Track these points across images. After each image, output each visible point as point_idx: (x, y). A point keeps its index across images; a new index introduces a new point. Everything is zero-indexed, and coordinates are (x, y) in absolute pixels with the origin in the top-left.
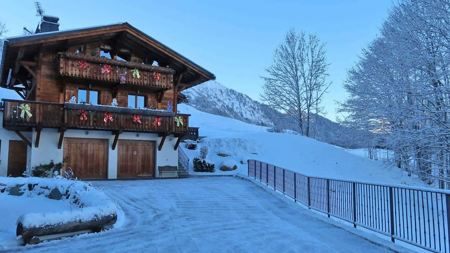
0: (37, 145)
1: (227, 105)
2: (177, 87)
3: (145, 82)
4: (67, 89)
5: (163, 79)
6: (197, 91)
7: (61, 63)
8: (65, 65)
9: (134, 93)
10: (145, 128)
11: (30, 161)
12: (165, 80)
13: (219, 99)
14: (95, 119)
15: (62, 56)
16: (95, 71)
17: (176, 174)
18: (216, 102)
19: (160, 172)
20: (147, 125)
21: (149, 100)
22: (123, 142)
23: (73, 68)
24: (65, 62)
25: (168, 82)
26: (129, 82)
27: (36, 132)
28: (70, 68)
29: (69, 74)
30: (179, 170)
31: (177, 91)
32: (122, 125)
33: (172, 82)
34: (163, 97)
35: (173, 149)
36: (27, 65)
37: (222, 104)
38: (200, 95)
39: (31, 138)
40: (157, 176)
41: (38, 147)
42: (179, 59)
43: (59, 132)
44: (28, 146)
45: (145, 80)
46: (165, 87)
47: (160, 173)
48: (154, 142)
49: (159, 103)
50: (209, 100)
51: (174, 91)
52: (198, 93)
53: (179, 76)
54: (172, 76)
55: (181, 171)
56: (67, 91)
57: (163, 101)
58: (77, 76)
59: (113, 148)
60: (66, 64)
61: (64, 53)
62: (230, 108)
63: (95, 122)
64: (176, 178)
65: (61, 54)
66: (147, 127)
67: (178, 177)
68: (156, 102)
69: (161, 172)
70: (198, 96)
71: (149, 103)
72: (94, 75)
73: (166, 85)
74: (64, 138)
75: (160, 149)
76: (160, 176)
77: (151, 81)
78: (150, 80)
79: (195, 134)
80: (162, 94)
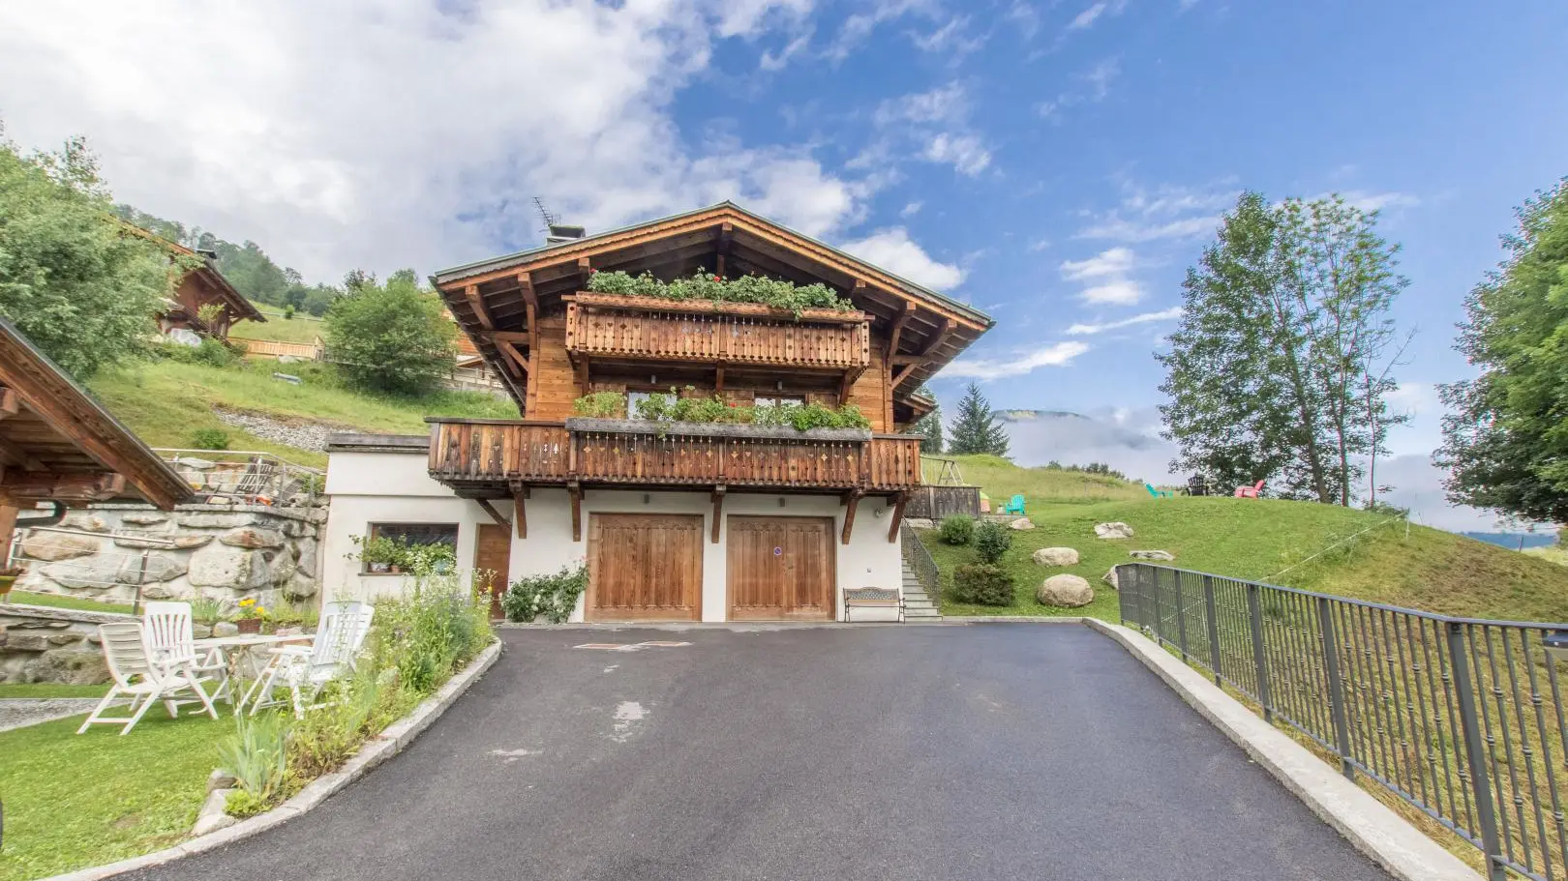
0: (523, 534)
2: (891, 365)
3: (790, 355)
5: (839, 343)
7: (568, 320)
8: (577, 327)
9: (770, 391)
10: (788, 479)
12: (847, 346)
14: (649, 458)
15: (570, 304)
16: (654, 335)
19: (847, 604)
22: (743, 523)
23: (598, 332)
24: (579, 320)
25: (856, 348)
26: (744, 356)
28: (591, 333)
29: (588, 348)
31: (890, 379)
32: (721, 473)
33: (866, 351)
35: (884, 539)
40: (841, 618)
41: (525, 537)
45: (790, 347)
46: (847, 363)
48: (829, 521)
51: (884, 378)
54: (866, 332)
55: (911, 605)
58: (609, 350)
59: (715, 538)
60: (580, 324)
64: (896, 622)
65: (568, 301)
66: (793, 474)
67: (901, 619)
69: (849, 606)
72: (652, 344)
73: (851, 361)
74: (591, 513)
75: (845, 540)
76: (847, 615)
77: (806, 349)
79: (970, 503)
80: (848, 386)
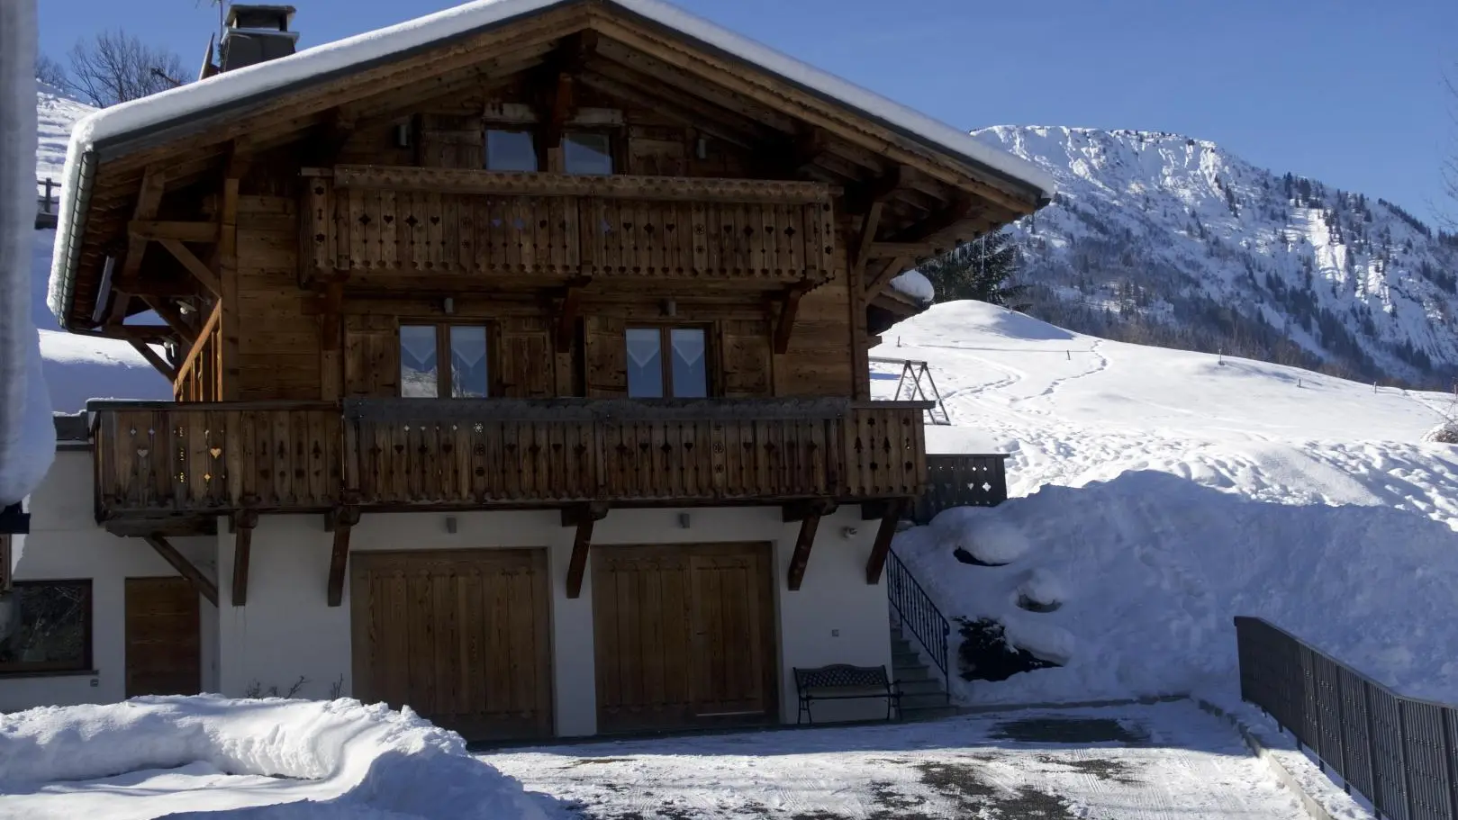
0: (239, 598)
1: (1268, 278)
2: (862, 263)
3: (701, 263)
4: (350, 330)
5: (783, 236)
6: (1081, 206)
7: (316, 214)
8: (332, 223)
9: (654, 316)
10: (711, 485)
11: (213, 667)
12: (796, 241)
13: (1216, 242)
14: (479, 462)
15: (316, 184)
16: (466, 236)
17: (884, 702)
18: (1201, 259)
19: (804, 696)
20: (719, 469)
21: (729, 340)
22: (618, 557)
23: (370, 232)
24: (332, 212)
25: (811, 246)
27: (234, 536)
28: (356, 235)
29: (352, 263)
30: (896, 683)
31: (861, 286)
32: (601, 482)
33: (830, 249)
34: (796, 324)
35: (859, 577)
36: (176, 235)
37: (1241, 269)
38: (1102, 229)
39: (213, 565)
40: (791, 718)
41: (244, 603)
42: (857, 130)
43: (328, 529)
44: (204, 602)
46: (799, 274)
47: (805, 701)
48: (764, 549)
49: (777, 357)
50: (1158, 253)
51: (849, 286)
52: (1085, 217)
53: (866, 212)
54: (829, 216)
55: (905, 689)
56: (351, 337)
57: (794, 343)
58: (390, 266)
59: (573, 589)
60: (336, 217)
61: (327, 173)
62: (1294, 293)
63: (480, 472)
64: (887, 721)
65: (313, 177)
66: (718, 477)
67: (893, 715)
68: (764, 352)
69: (809, 698)
70: (1085, 234)
71: (727, 360)
72: (464, 254)
73: (803, 268)
74: (353, 553)
75: (794, 581)
76: (804, 714)
77: (727, 252)
78: (722, 250)
79: (986, 487)
80: (790, 307)
